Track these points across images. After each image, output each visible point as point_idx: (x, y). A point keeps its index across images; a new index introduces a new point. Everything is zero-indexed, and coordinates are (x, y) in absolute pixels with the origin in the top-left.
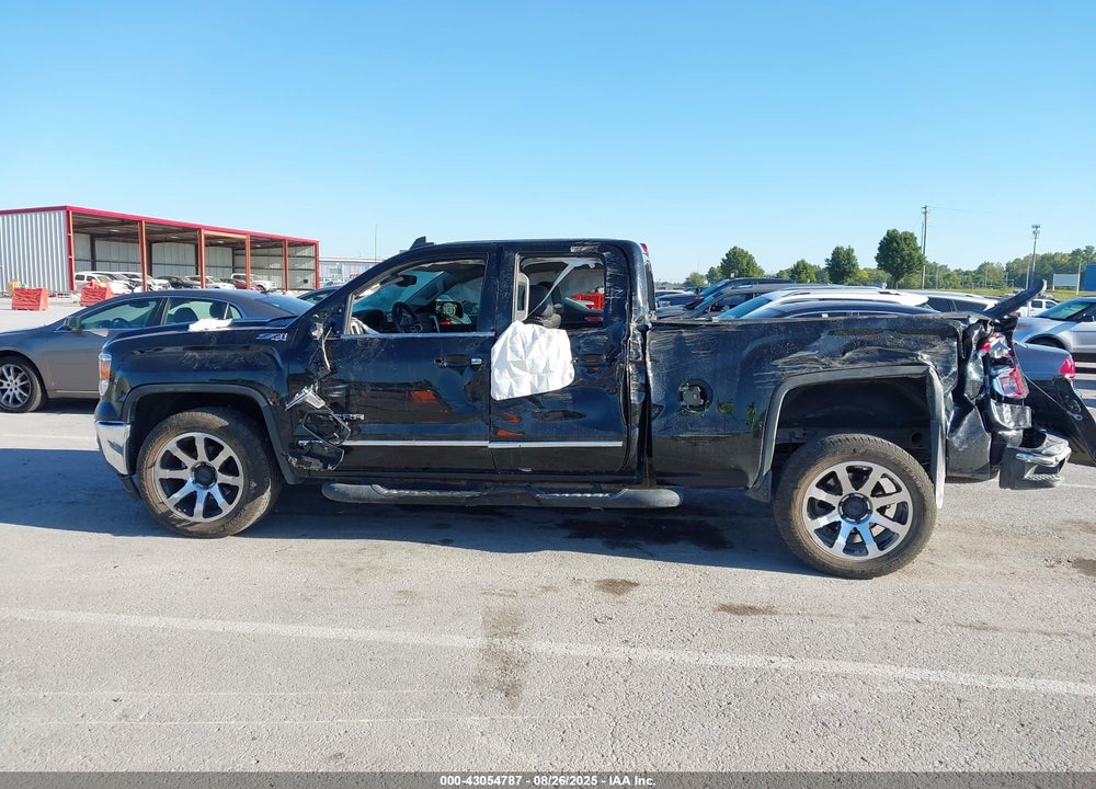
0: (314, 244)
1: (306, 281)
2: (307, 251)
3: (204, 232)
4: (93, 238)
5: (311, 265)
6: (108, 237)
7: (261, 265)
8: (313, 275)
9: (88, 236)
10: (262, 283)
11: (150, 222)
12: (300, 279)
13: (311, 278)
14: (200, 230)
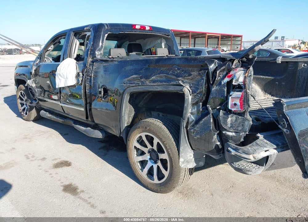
0: (241, 36)
1: (237, 48)
2: (239, 39)
3: (207, 34)
4: (181, 38)
5: (239, 43)
6: (184, 37)
7: (225, 43)
8: (240, 46)
9: (180, 37)
10: (224, 48)
11: (192, 32)
12: (236, 47)
13: (239, 47)
14: (206, 34)
